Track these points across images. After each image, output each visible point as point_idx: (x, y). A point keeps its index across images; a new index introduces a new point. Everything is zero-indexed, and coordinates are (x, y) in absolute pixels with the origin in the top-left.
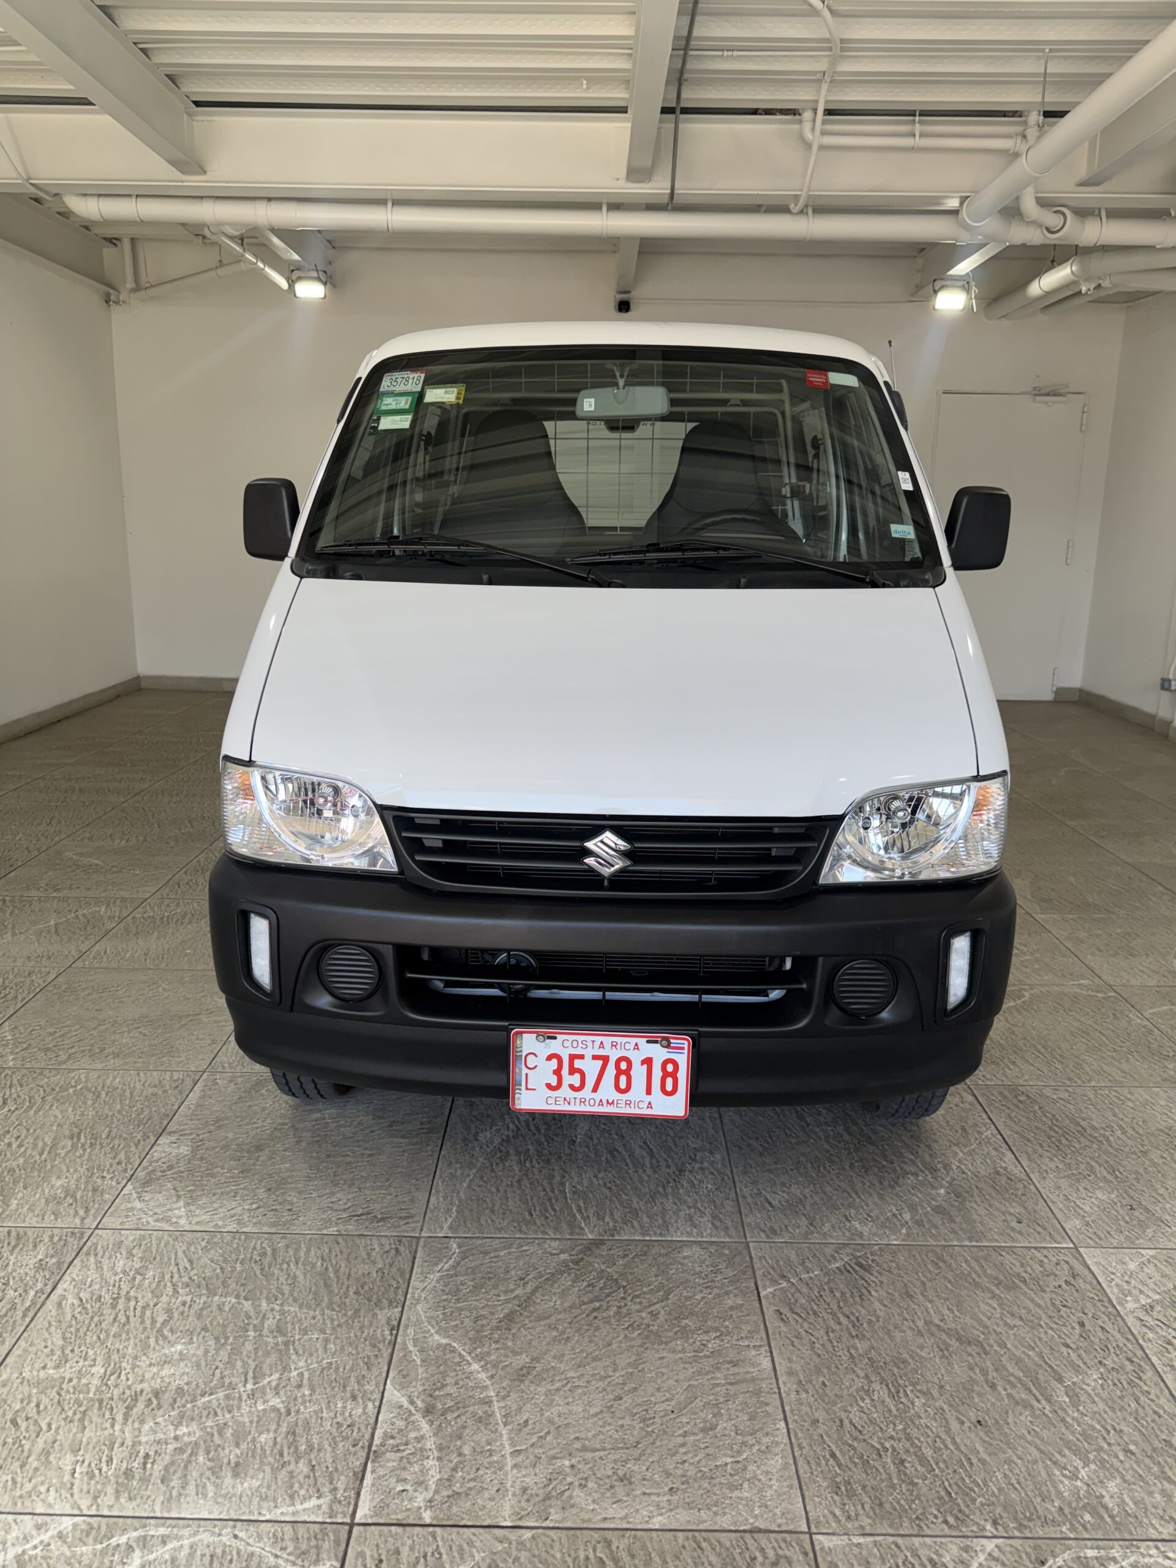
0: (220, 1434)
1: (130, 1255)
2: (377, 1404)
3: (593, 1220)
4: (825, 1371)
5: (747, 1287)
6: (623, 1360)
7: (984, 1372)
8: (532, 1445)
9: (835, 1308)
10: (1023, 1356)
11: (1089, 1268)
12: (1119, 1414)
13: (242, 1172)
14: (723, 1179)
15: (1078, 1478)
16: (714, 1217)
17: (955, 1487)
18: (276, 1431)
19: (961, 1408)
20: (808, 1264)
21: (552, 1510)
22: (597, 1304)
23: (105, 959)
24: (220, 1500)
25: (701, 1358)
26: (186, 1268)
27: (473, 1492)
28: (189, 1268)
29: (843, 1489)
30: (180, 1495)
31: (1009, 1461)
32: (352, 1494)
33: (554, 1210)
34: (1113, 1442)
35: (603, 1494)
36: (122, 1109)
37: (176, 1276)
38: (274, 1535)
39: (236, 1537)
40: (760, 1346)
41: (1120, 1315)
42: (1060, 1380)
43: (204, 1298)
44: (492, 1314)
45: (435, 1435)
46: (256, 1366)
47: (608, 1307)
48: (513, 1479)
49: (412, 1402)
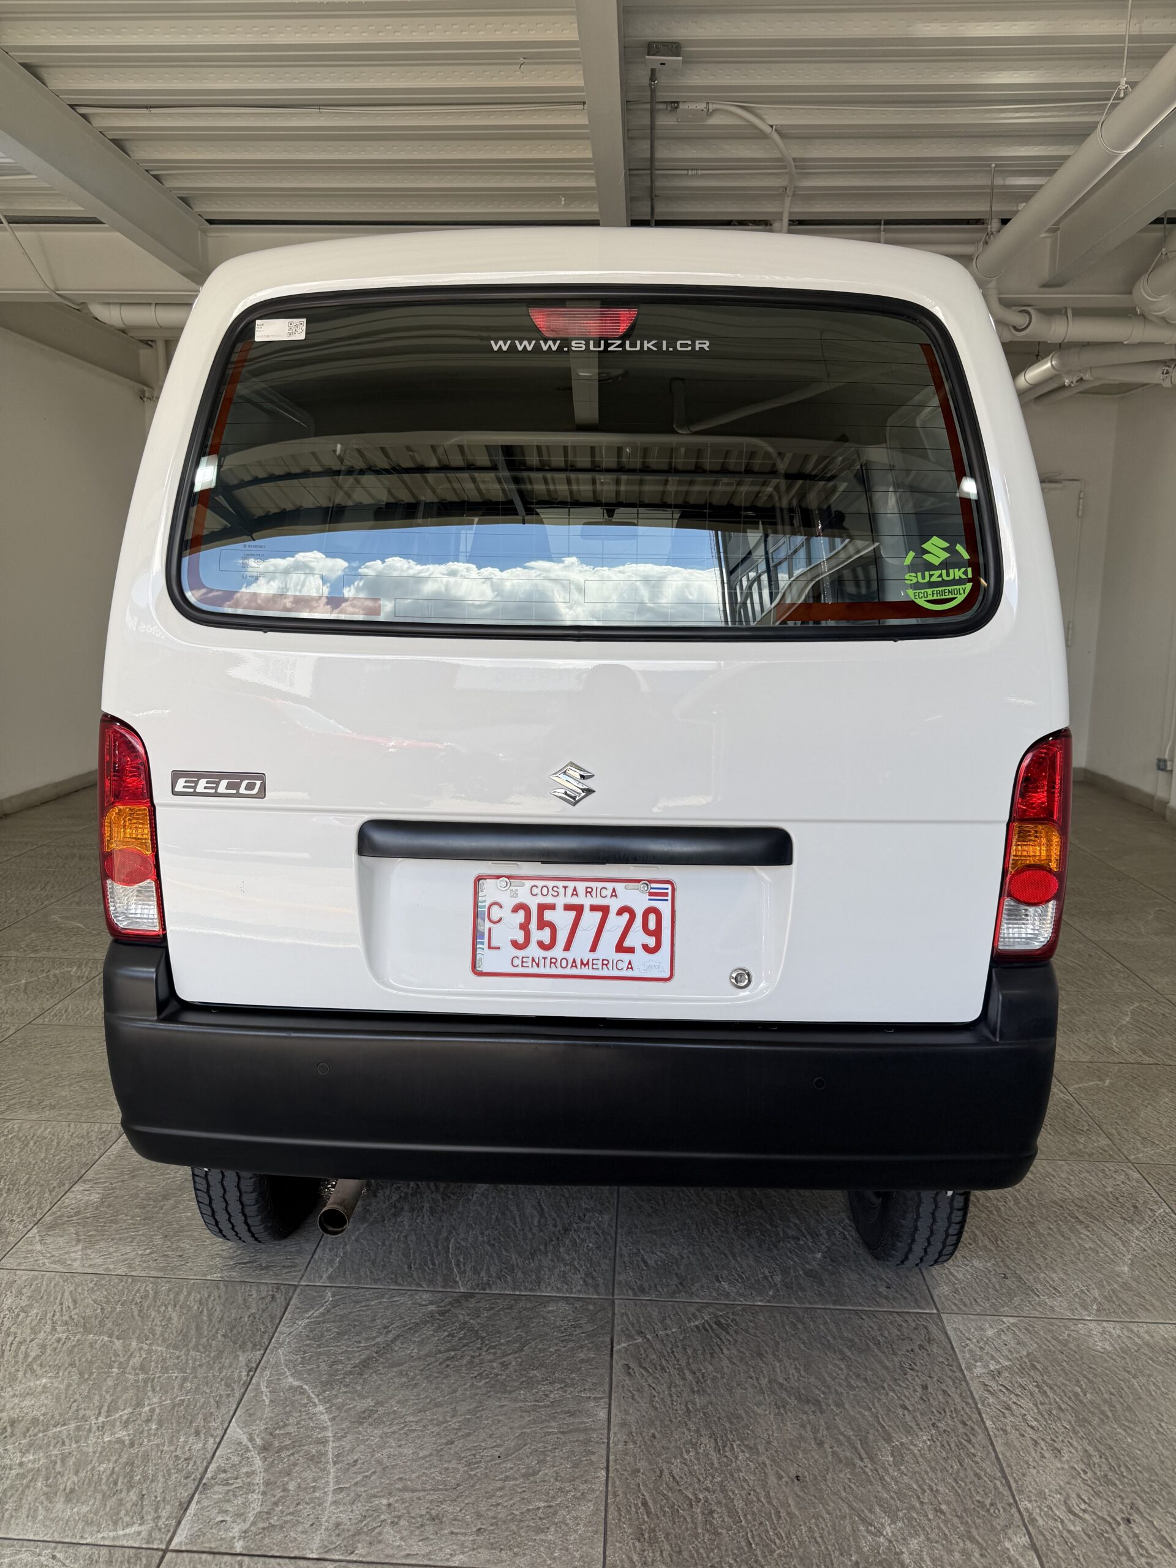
0: (63, 1461)
1: (20, 1293)
2: (218, 1440)
3: (469, 1273)
4: (658, 1423)
5: (603, 1342)
6: (463, 1408)
7: (815, 1430)
8: (356, 1484)
9: (683, 1363)
10: (858, 1416)
11: (946, 1334)
12: (939, 1474)
13: (144, 1219)
14: (605, 1239)
15: (882, 1534)
16: (587, 1275)
17: (757, 1539)
18: (116, 1462)
19: (783, 1464)
20: (668, 1322)
21: (360, 1545)
22: (453, 1353)
23: (65, 1016)
24: (47, 1523)
25: (540, 1407)
26: (69, 1307)
27: (287, 1526)
28: (72, 1307)
29: (646, 1536)
30: (12, 1516)
31: (817, 1516)
32: (174, 1523)
33: (434, 1264)
34: (927, 1501)
35: (412, 1532)
36: (46, 1158)
37: (58, 1314)
38: (90, 1557)
39: (54, 1557)
40: (601, 1398)
41: (966, 1380)
42: (888, 1439)
43: (79, 1336)
44: (349, 1359)
45: (266, 1470)
46: (113, 1401)
47: (462, 1357)
48: (330, 1514)
49: (251, 1440)
